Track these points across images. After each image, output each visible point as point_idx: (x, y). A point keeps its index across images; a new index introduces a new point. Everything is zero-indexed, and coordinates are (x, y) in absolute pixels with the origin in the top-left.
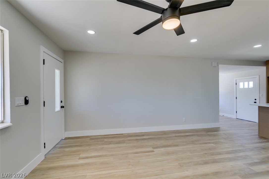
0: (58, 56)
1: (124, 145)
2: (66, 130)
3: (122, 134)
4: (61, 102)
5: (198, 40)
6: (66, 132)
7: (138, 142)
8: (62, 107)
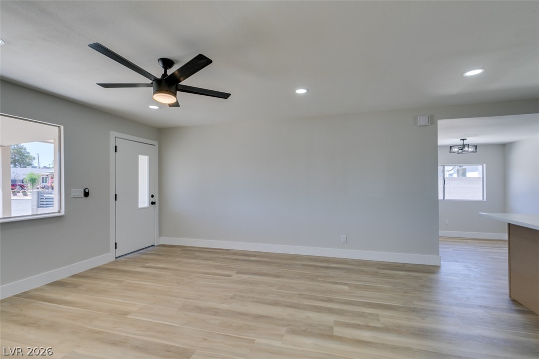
0: (137, 136)
1: (210, 262)
2: (160, 235)
3: (229, 250)
4: (152, 196)
5: (308, 90)
6: (161, 238)
7: (232, 262)
8: (153, 203)
